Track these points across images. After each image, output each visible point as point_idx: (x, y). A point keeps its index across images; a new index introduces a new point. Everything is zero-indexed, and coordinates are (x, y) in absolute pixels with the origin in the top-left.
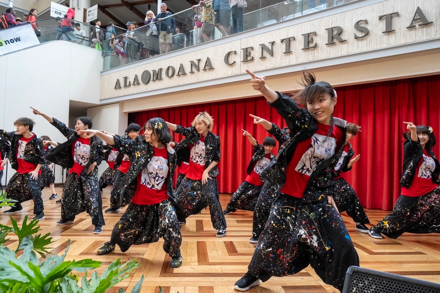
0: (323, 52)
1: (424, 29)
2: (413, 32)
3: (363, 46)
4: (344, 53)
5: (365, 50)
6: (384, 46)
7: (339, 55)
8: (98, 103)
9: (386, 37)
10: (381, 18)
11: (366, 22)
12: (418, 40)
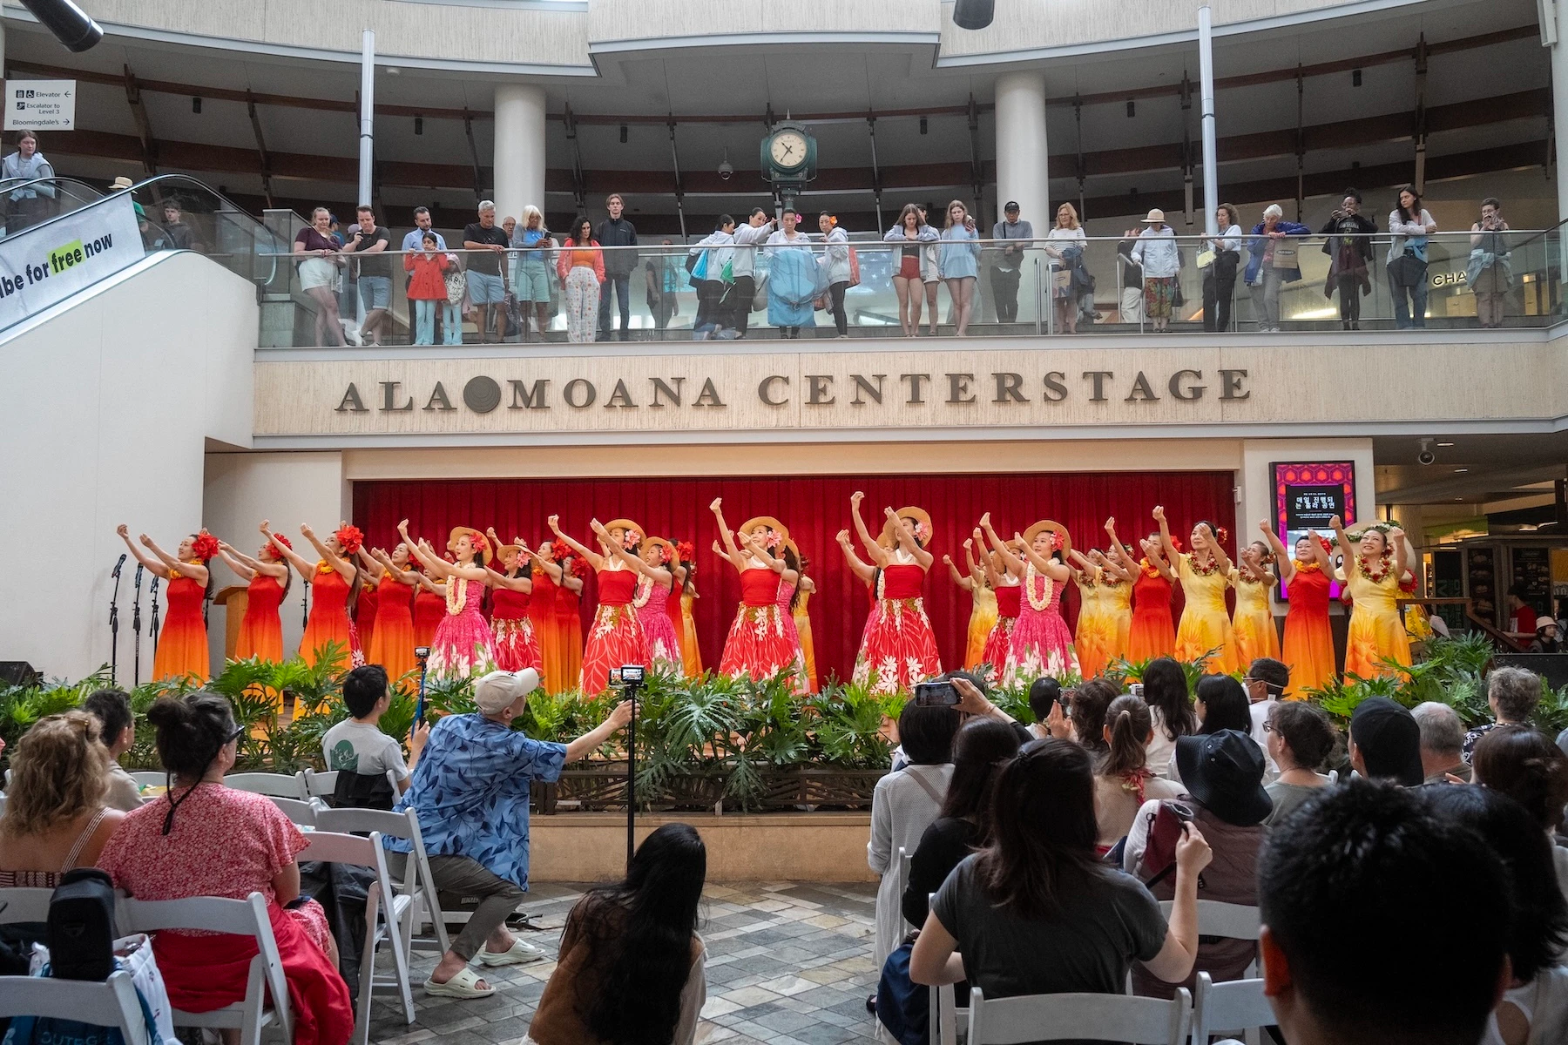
0: (985, 413)
1: (1148, 406)
2: (1132, 407)
3: (1057, 415)
4: (1025, 421)
5: (1060, 422)
6: (1091, 422)
7: (1015, 423)
8: (248, 444)
9: (1092, 407)
10: (1085, 375)
11: (1062, 376)
12: (1139, 421)
